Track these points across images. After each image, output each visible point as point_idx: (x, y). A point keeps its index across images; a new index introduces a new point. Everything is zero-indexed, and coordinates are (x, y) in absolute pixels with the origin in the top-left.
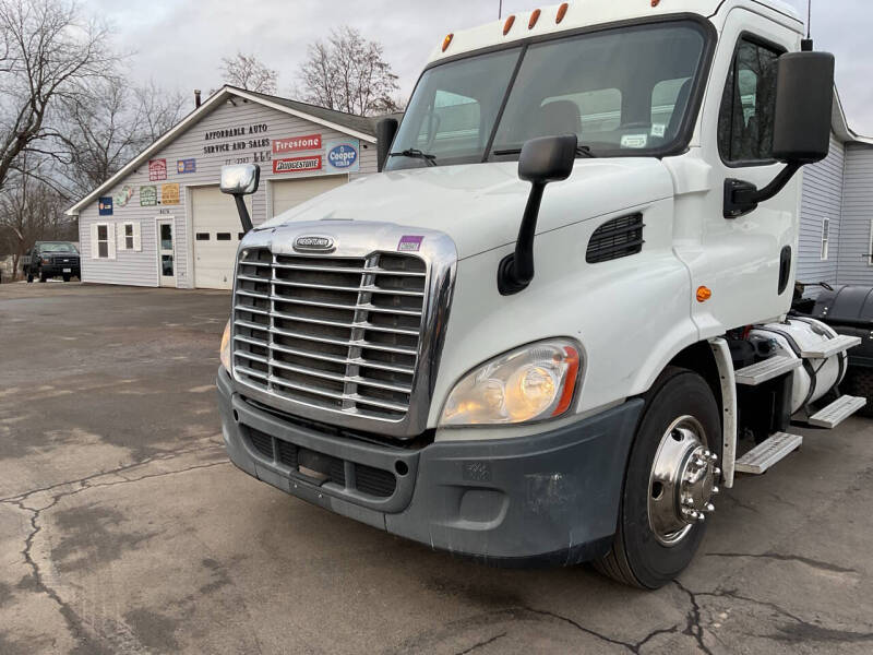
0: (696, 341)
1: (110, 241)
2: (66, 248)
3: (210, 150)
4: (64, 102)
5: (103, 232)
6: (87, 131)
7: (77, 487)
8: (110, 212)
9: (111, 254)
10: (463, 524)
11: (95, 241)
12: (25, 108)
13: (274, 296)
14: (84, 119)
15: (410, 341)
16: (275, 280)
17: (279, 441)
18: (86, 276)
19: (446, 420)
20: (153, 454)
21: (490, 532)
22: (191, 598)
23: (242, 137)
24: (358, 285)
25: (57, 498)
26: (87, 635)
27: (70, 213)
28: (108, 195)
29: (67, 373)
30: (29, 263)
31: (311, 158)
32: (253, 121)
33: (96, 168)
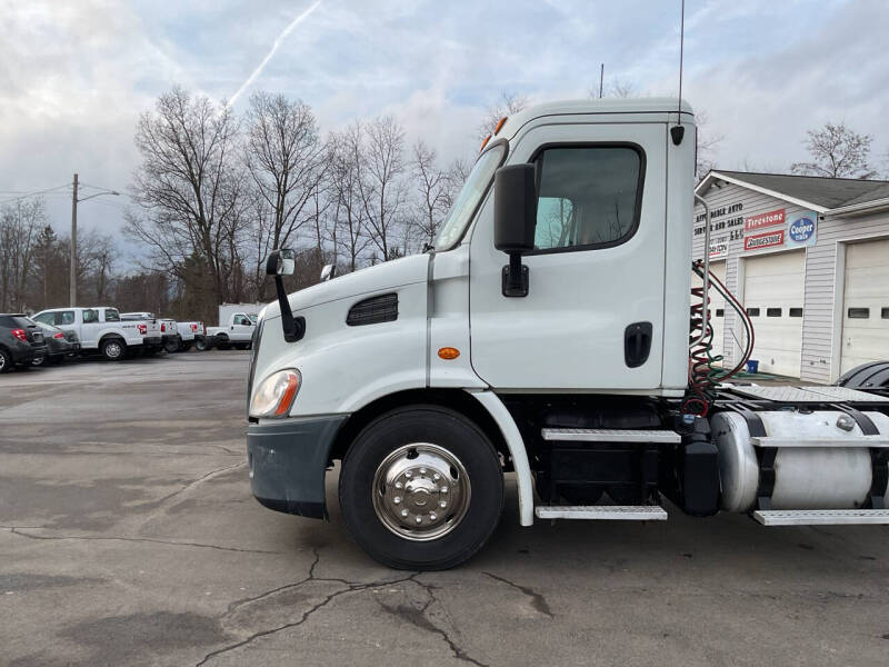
0: (424, 386)
3: (699, 231)
23: (723, 217)
31: (776, 233)
32: (731, 201)
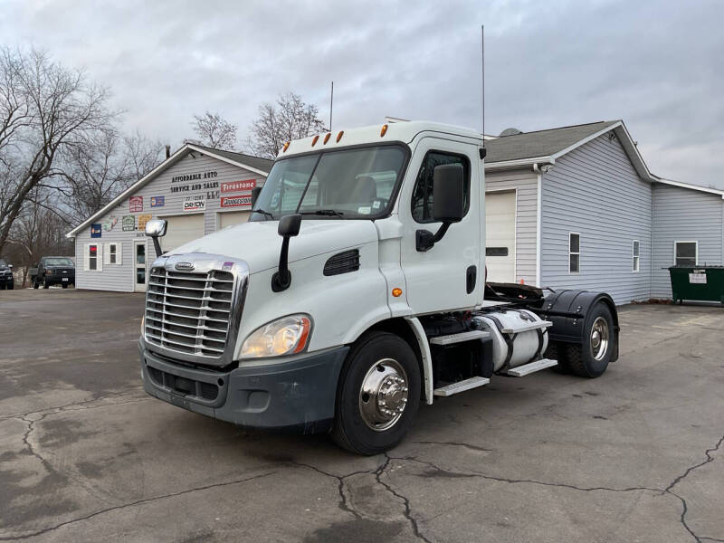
0: (389, 317)
1: (99, 257)
2: (65, 262)
3: (175, 190)
4: (69, 149)
5: (93, 251)
6: (86, 171)
7: (57, 410)
8: (99, 235)
9: (99, 268)
10: (250, 410)
11: (87, 257)
12: (39, 154)
13: (166, 294)
14: (85, 161)
15: (225, 315)
16: (167, 285)
17: (166, 373)
18: (79, 284)
19: (243, 356)
20: (106, 395)
21: (263, 413)
22: (113, 458)
23: (198, 181)
24: (204, 287)
25: (44, 416)
26: (55, 472)
27: (69, 235)
28: (99, 223)
29: (57, 350)
30: (37, 273)
31: (248, 196)
32: (207, 169)
33: (92, 199)
